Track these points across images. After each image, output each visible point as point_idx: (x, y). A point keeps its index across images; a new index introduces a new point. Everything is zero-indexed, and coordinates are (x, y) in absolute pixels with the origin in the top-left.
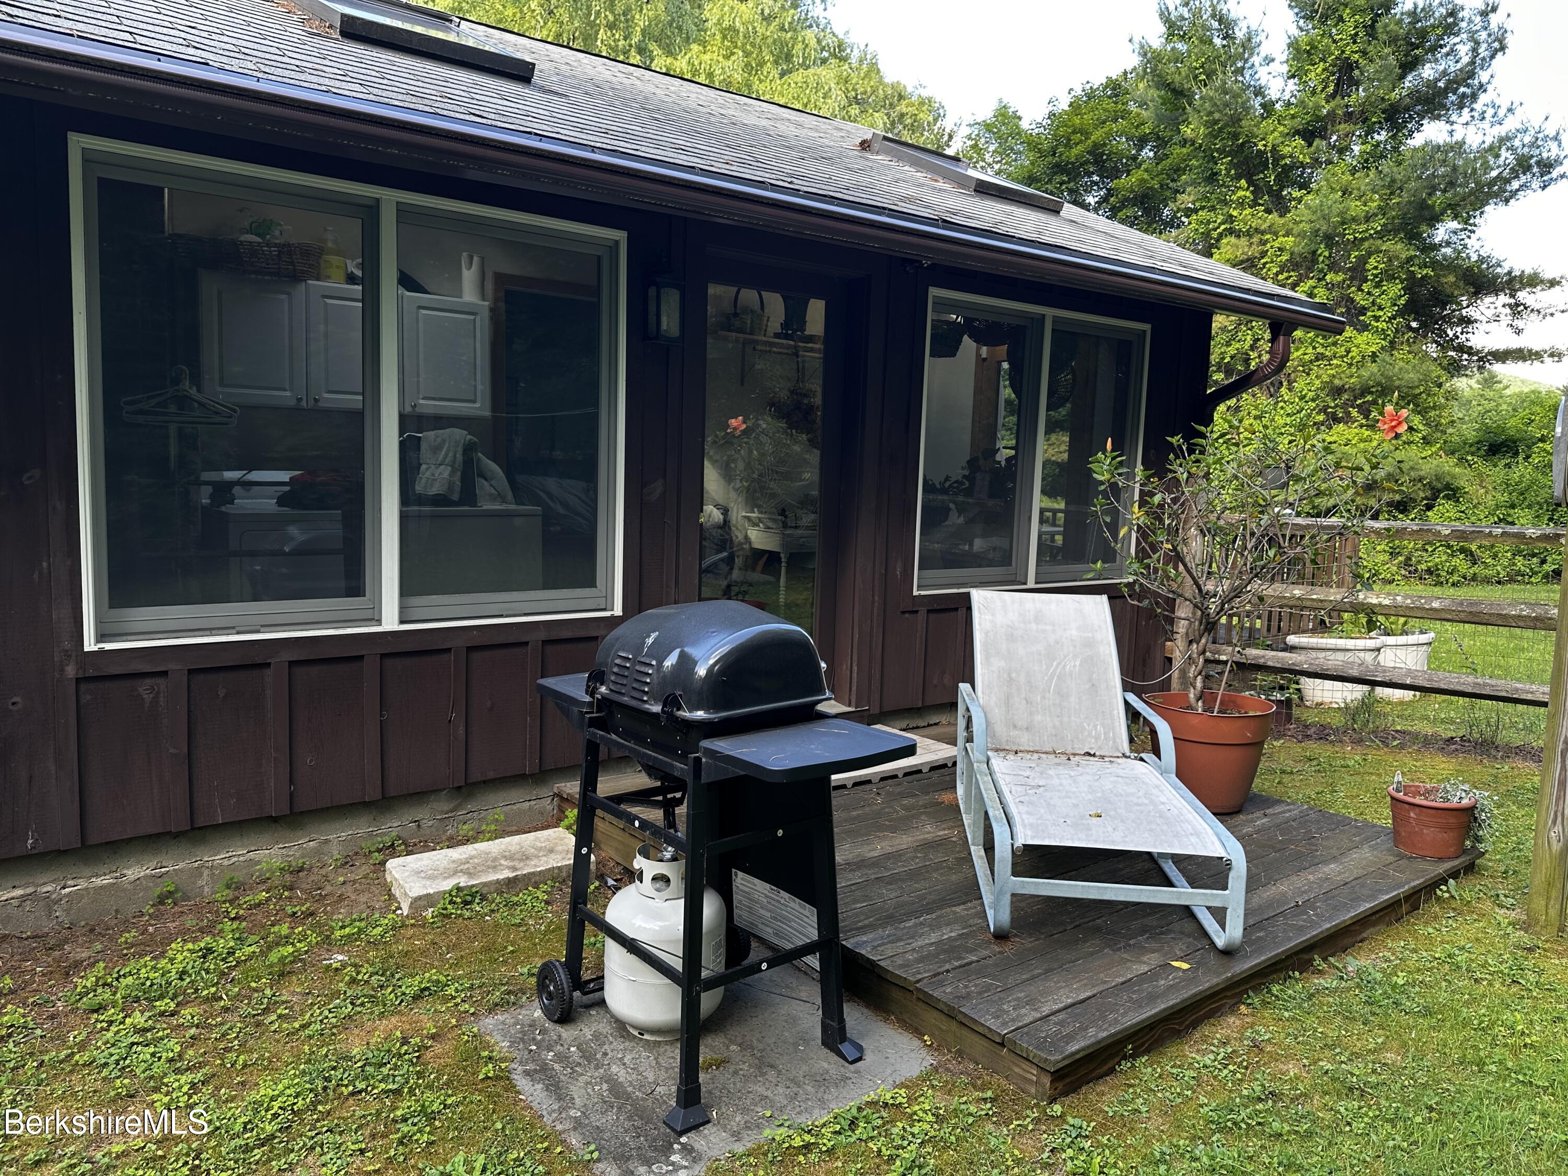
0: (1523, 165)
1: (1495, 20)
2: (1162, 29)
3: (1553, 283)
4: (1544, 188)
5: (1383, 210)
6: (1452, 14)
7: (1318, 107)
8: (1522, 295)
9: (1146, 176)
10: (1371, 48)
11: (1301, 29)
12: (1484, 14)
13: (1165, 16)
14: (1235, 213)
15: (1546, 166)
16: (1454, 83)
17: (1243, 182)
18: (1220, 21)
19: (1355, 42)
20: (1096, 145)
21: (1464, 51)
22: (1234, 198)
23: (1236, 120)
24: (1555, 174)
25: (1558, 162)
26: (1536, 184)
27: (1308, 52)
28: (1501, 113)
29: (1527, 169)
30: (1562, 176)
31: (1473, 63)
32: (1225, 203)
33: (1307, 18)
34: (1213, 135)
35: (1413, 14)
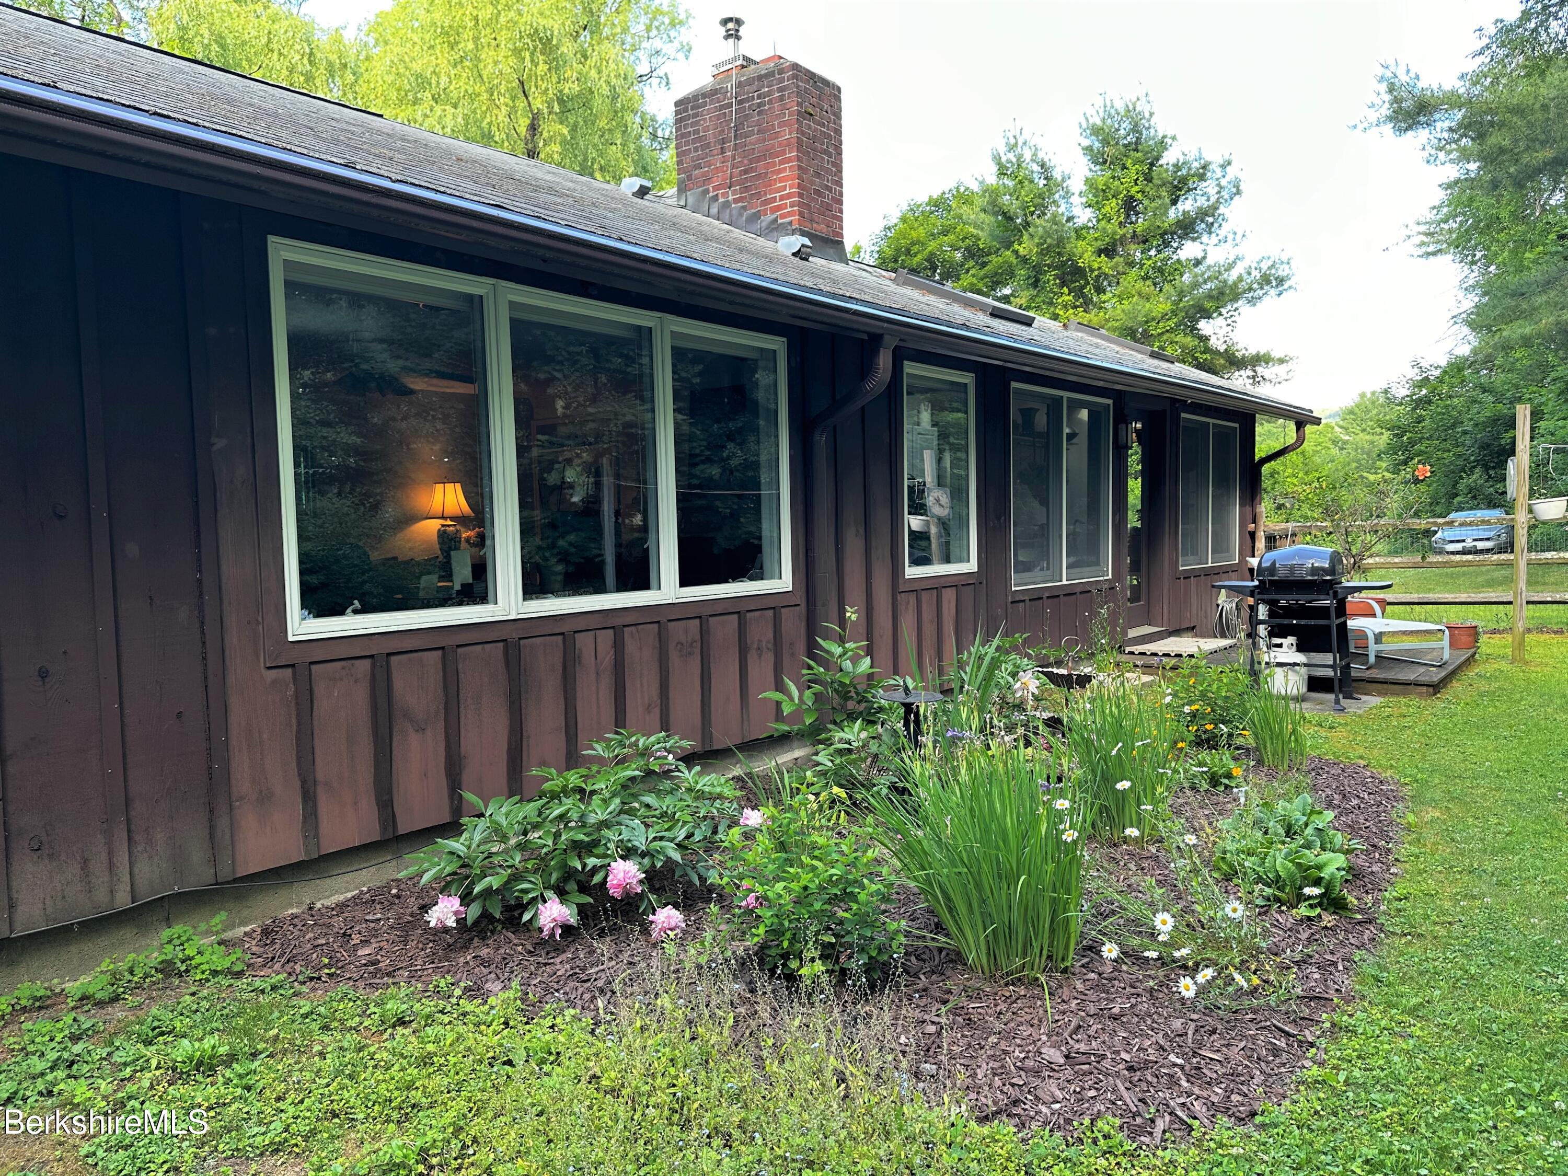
0: (1265, 280)
1: (1231, 172)
2: (994, 169)
3: (1281, 361)
4: (1279, 295)
5: (1174, 313)
6: (1204, 167)
7: (1115, 233)
8: (1259, 369)
9: (974, 280)
10: (1148, 189)
11: (1091, 170)
12: (1223, 167)
13: (997, 159)
14: (1061, 313)
15: (1281, 281)
16: (1203, 214)
17: (1065, 290)
18: (1042, 166)
19: (1136, 184)
20: (932, 254)
21: (1212, 191)
22: (1060, 301)
23: (1060, 242)
24: (1285, 286)
25: (1288, 278)
26: (1273, 292)
27: (1104, 191)
28: (1239, 237)
29: (1268, 282)
30: (1290, 287)
31: (1217, 201)
32: (1051, 303)
33: (1096, 163)
34: (1041, 253)
35: (1177, 167)
